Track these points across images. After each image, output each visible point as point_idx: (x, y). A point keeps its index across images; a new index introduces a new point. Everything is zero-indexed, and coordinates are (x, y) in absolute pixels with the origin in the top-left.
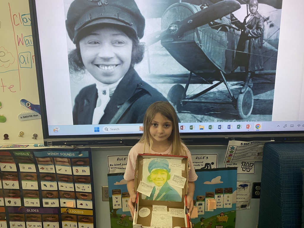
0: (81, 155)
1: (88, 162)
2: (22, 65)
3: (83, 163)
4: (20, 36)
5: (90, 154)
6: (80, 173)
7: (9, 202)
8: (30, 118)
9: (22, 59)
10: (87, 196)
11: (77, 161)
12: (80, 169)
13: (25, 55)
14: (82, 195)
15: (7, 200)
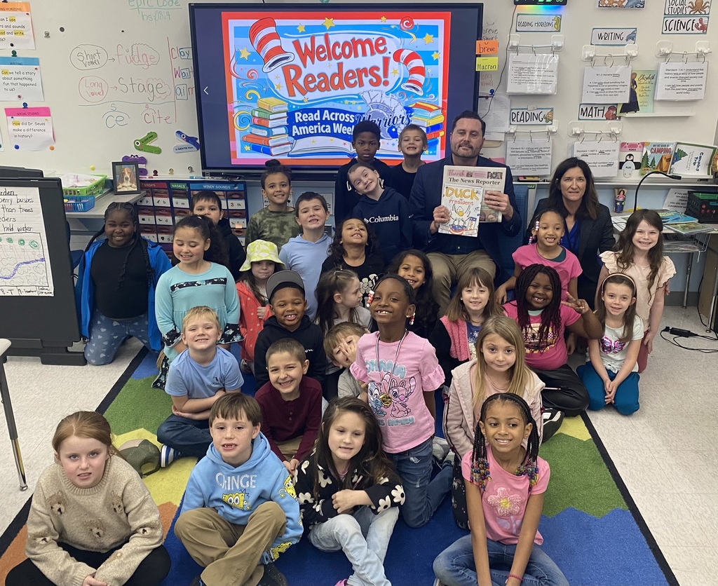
0: (236, 188)
1: (243, 195)
2: (178, 97)
3: (238, 196)
4: (177, 69)
5: (245, 187)
6: (236, 207)
7: (163, 238)
8: (185, 150)
9: (178, 91)
10: (241, 232)
11: (233, 194)
12: (236, 202)
13: (181, 87)
14: (237, 231)
15: (160, 236)
